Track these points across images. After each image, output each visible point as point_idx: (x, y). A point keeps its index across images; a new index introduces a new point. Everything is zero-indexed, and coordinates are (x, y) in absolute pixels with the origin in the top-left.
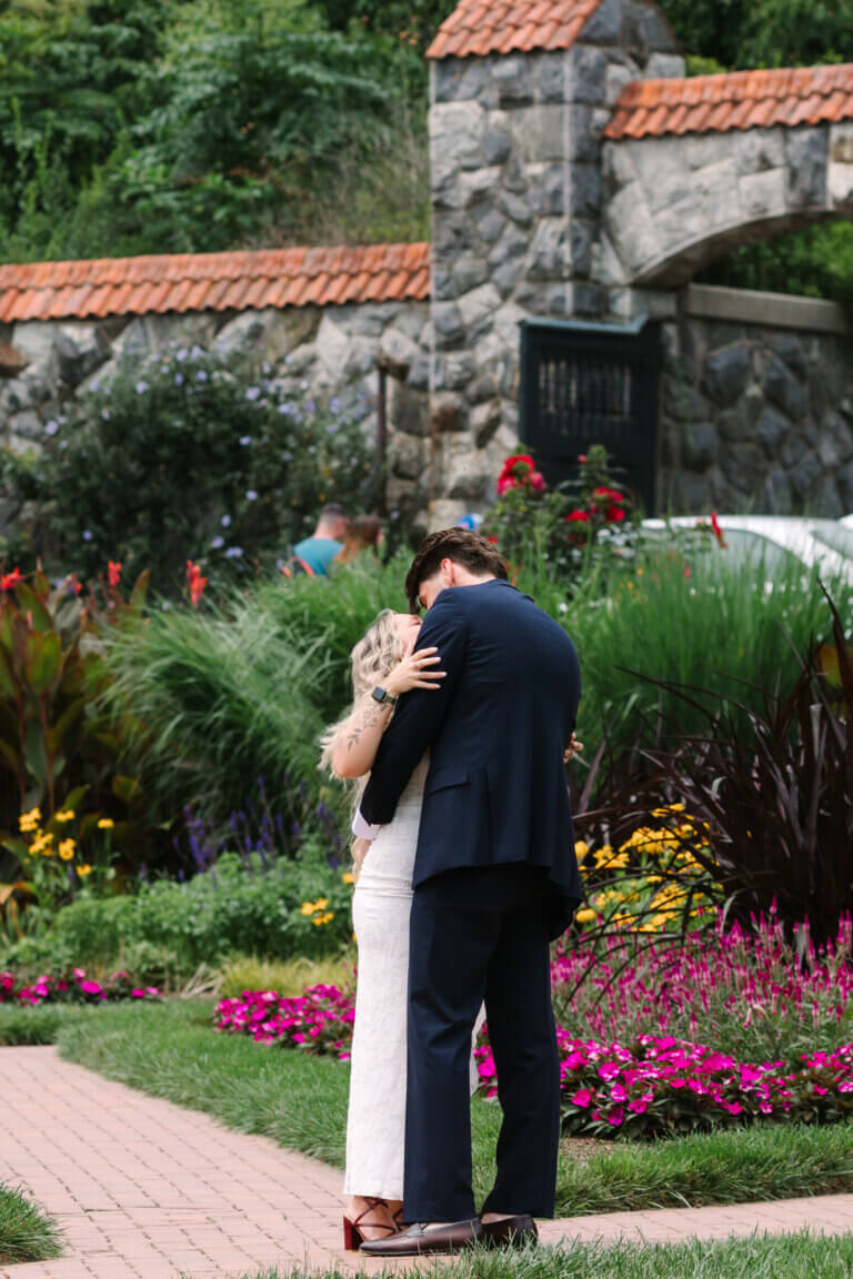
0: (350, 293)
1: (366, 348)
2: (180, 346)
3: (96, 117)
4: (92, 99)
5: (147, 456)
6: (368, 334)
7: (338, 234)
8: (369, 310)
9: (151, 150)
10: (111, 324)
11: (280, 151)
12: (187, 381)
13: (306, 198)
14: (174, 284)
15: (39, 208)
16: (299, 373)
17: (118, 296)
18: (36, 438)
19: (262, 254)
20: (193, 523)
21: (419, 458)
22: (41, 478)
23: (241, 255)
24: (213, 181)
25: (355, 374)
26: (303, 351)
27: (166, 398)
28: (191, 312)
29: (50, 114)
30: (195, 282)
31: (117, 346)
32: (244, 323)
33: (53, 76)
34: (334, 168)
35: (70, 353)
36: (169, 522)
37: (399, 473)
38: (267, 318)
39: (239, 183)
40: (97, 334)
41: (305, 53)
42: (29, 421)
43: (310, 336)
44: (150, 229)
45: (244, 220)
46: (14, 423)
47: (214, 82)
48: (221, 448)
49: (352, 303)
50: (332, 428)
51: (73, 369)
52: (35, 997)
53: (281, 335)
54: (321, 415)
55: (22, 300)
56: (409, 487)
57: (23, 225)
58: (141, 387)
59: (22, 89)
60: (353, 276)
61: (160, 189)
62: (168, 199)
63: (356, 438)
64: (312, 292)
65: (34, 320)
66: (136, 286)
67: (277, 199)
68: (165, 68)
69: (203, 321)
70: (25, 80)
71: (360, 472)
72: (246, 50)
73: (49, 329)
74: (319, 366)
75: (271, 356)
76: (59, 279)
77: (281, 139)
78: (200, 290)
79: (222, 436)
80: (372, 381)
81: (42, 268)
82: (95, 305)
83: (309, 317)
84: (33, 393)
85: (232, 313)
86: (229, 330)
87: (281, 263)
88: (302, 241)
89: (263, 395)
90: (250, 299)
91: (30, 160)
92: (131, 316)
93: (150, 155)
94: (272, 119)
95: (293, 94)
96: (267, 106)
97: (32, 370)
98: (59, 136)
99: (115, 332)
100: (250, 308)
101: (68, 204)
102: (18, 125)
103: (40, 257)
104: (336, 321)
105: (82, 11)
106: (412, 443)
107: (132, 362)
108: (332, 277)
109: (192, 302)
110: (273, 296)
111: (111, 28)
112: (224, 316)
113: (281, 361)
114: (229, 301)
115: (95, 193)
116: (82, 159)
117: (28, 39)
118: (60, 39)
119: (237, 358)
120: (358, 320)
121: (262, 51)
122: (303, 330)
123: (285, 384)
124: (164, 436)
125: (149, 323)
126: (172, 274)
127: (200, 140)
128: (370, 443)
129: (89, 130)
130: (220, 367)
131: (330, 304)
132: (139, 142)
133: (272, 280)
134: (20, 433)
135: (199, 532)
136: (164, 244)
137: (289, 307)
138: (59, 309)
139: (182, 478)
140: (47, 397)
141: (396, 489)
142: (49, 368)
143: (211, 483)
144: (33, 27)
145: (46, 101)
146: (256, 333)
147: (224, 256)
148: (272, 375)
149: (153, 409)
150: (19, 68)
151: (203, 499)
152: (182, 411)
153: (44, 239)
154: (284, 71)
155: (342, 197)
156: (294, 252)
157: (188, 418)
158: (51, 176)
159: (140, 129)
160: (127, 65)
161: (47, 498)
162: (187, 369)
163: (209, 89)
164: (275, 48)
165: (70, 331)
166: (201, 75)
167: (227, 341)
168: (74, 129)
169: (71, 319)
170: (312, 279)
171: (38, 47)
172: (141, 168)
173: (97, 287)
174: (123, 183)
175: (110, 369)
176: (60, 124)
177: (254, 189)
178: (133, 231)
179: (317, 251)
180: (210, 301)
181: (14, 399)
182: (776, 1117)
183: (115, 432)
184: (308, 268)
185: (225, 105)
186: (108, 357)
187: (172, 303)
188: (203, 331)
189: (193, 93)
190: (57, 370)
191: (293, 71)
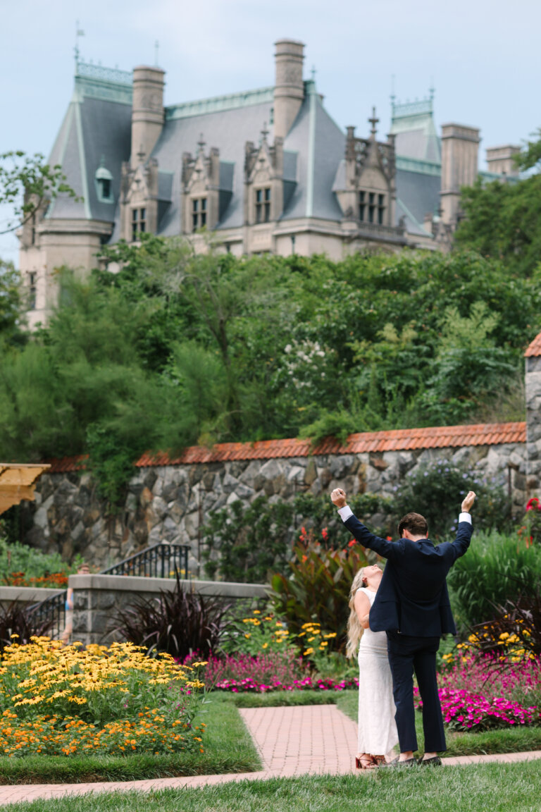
0: (499, 440)
1: (505, 459)
2: (440, 459)
3: (416, 378)
4: (413, 372)
5: (429, 498)
6: (505, 454)
7: (496, 419)
8: (505, 446)
9: (433, 390)
10: (417, 452)
11: (476, 390)
12: (442, 472)
13: (484, 407)
14: (439, 437)
15: (394, 411)
16: (482, 468)
17: (420, 442)
18: (392, 492)
19: (469, 426)
20: (445, 521)
21: (523, 498)
22: (392, 506)
23: (461, 427)
24: (453, 401)
25: (501, 469)
26: (483, 461)
27: (435, 478)
28: (445, 447)
29: (398, 377)
30: (446, 436)
31: (419, 460)
32: (463, 451)
33: (400, 364)
34: (495, 395)
35: (403, 462)
36: (436, 522)
37: (516, 503)
38: (471, 449)
39: (462, 401)
40: (412, 455)
41: (488, 356)
42: (388, 486)
43: (485, 456)
44: (433, 417)
45: (464, 414)
46: (384, 487)
47: (454, 366)
48: (454, 496)
49: (500, 444)
50: (492, 488)
51: (404, 468)
53: (476, 455)
54: (489, 483)
55: (386, 444)
56: (519, 509)
57: (389, 417)
58: (426, 474)
59: (388, 369)
60: (500, 434)
61: (435, 404)
62: (438, 407)
63: (501, 492)
64: (486, 440)
65: (391, 451)
66: (426, 438)
67: (475, 407)
68: (438, 360)
69: (449, 450)
70: (389, 365)
71: (502, 504)
72: (465, 354)
73: (396, 454)
74: (488, 466)
75: (472, 463)
76: (399, 436)
77: (477, 385)
78: (448, 439)
79: (454, 491)
80: (506, 471)
81: (394, 432)
82: (411, 445)
83: (485, 449)
84: (390, 476)
85: (458, 447)
86: (458, 453)
87: (475, 429)
88: (483, 422)
89: (469, 476)
90: (465, 443)
91: (391, 394)
92: (424, 449)
93: (432, 392)
94: (474, 379)
95: (482, 369)
96: (472, 374)
97: (390, 468)
98: (401, 385)
99: (418, 454)
100: (465, 446)
101: (403, 408)
102: (386, 382)
103: (394, 428)
104: (495, 450)
105: (410, 341)
106: (521, 493)
107: (424, 465)
108: (493, 434)
109: (445, 444)
110: (473, 441)
111: (420, 347)
112: (455, 449)
113: (475, 464)
114: (458, 443)
115: (411, 406)
116: (409, 393)
117: (391, 351)
118: (403, 351)
119: (460, 464)
120: (502, 449)
121: (470, 354)
122: (483, 453)
123: (477, 472)
124: (434, 491)
125: (430, 451)
126: (438, 434)
127: (448, 386)
128: (506, 493)
129: (412, 383)
130: (453, 467)
131: (492, 444)
132: (429, 387)
133: (472, 436)
134: (386, 491)
135: (447, 525)
136: (437, 423)
137: (478, 446)
138: (400, 446)
139: (442, 507)
140: (395, 478)
141: (515, 509)
142: (395, 468)
143: (451, 508)
144: (392, 347)
145: (397, 373)
146: (467, 454)
147: (456, 427)
148: (473, 469)
149: (430, 482)
150: (387, 361)
151: (449, 514)
152: (440, 483)
153: (394, 422)
154: (478, 361)
155: (497, 405)
156: (481, 425)
157: (443, 485)
158: (398, 399)
159: (430, 382)
160: (425, 359)
161: (395, 513)
162: (442, 467)
163: (452, 368)
164: (475, 353)
165: (403, 454)
166: (449, 363)
167: (456, 458)
168: (406, 383)
169: (403, 450)
170: (486, 435)
171: (394, 354)
172: (429, 396)
173: (412, 439)
174: (422, 402)
175: (417, 468)
176: (402, 381)
177: (467, 403)
178: (427, 418)
179: (488, 426)
180: (451, 444)
181: (384, 479)
183: (418, 490)
184: (485, 431)
185: (458, 374)
186: (416, 463)
187: (438, 444)
188: (448, 454)
189: (446, 370)
190: (398, 468)
191: (481, 361)
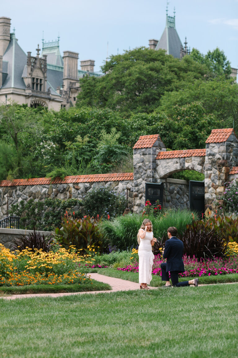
0: (123, 179)
1: (125, 186)
2: (100, 186)
3: (88, 156)
4: (88, 153)
5: (96, 200)
6: (125, 184)
7: (121, 172)
8: (125, 181)
9: (96, 160)
10: (92, 183)
11: (113, 160)
12: (102, 191)
13: (117, 167)
14: (100, 178)
15: (81, 168)
16: (116, 190)
17: (92, 179)
18: (82, 198)
19: (111, 174)
20: (102, 209)
21: (132, 201)
22: (82, 203)
23: (108, 174)
24: (104, 164)
25: (124, 190)
26: (117, 187)
27: (99, 193)
28: (102, 181)
29: (83, 155)
30: (102, 178)
31: (92, 186)
32: (109, 183)
33: (83, 150)
34: (120, 163)
35: (86, 187)
36: (99, 209)
37: (130, 203)
38: (112, 182)
39: (108, 165)
40: (90, 184)
41: (116, 147)
42: (81, 196)
43: (118, 185)
44: (96, 171)
45: (109, 169)
46: (79, 196)
47: (104, 151)
48: (106, 199)
49: (123, 180)
50: (121, 197)
51: (87, 189)
52: (93, 267)
53: (114, 185)
54: (119, 195)
55: (79, 180)
56: (131, 204)
57: (79, 170)
58: (96, 191)
59: (79, 152)
60: (123, 177)
61: (98, 165)
62: (98, 167)
63: (124, 198)
64: (118, 179)
65: (81, 182)
66: (95, 178)
67: (113, 167)
68: (98, 149)
69: (104, 183)
70: (79, 151)
71: (124, 203)
72: (108, 147)
73: (83, 184)
74: (119, 189)
75: (113, 187)
76: (84, 177)
77: (113, 159)
78: (103, 179)
79: (106, 198)
80: (126, 191)
81: (82, 176)
82: (89, 181)
83: (117, 182)
84: (81, 192)
85: (107, 182)
86: (107, 184)
87: (114, 175)
88: (116, 172)
89: (112, 192)
90: (110, 180)
91: (80, 161)
92: (94, 182)
93: (96, 161)
94: (112, 156)
95: (115, 153)
96: (111, 154)
97: (81, 189)
98: (84, 158)
99: (92, 184)
100: (110, 181)
101: (85, 167)
102: (79, 157)
103: (82, 174)
104: (121, 183)
105: (87, 142)
106: (131, 199)
107: (94, 188)
108: (121, 177)
109: (102, 180)
110: (113, 179)
111: (91, 144)
112: (106, 182)
113: (114, 188)
114: (107, 180)
115: (89, 166)
116: (87, 161)
117: (80, 145)
118: (84, 145)
119: (108, 187)
120: (124, 183)
121: (111, 147)
122: (117, 184)
123: (115, 191)
124: (99, 198)
125: (96, 183)
126: (99, 177)
127: (103, 159)
128: (126, 199)
129: (88, 157)
130: (106, 189)
131: (120, 180)
132: (95, 159)
133: (113, 177)
134: (79, 197)
135: (103, 210)
136: (98, 173)
137: (115, 181)
138: (85, 181)
139: (101, 203)
140: (83, 193)
141: (129, 205)
142: (83, 189)
143: (105, 204)
144: (80, 144)
145: (82, 154)
146: (110, 184)
147: (106, 174)
148: (113, 190)
149: (97, 194)
150: (79, 149)
151: (104, 206)
152: (101, 194)
153: (82, 172)
154: (114, 150)
155: (122, 166)
156: (115, 174)
157: (102, 195)
158: (83, 163)
159: (95, 157)
160: (92, 149)
161: (83, 206)
162: (102, 189)
163: (104, 152)
164: (112, 147)
165: (86, 184)
166: (103, 150)
167: (107, 185)
168: (86, 157)
169: (86, 182)
170: (118, 177)
171: (81, 146)
172: (95, 163)
173: (90, 178)
174: (93, 165)
175: (91, 189)
176: (84, 157)
177: (110, 165)
178: (94, 171)
179: (118, 174)
180: (104, 180)
181: (79, 193)
182: (187, 276)
183: (92, 197)
184: (117, 176)
185: (106, 154)
186: (91, 187)
187: (99, 180)
188: (103, 184)
189: (101, 153)
190: (84, 189)
191: (115, 150)
